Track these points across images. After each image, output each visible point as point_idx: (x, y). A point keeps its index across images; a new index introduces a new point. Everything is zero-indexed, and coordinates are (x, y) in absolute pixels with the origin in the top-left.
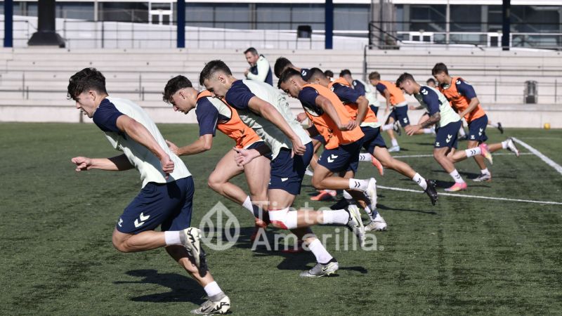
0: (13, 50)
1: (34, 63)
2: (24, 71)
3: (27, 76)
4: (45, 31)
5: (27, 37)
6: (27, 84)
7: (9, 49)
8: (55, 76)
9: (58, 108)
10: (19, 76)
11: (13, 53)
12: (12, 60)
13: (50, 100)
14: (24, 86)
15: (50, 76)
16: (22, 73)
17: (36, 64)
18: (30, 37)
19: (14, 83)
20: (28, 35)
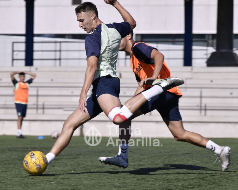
0: (192, 69)
1: (212, 81)
2: (202, 88)
3: (205, 93)
4: (223, 51)
5: (205, 57)
6: (204, 101)
7: (188, 68)
8: (231, 94)
9: (233, 124)
10: (197, 93)
11: (191, 72)
12: (191, 79)
13: (226, 117)
14: (201, 103)
15: (227, 93)
16: (199, 90)
17: (214, 83)
18: (209, 56)
19: (193, 100)
20: (207, 55)
